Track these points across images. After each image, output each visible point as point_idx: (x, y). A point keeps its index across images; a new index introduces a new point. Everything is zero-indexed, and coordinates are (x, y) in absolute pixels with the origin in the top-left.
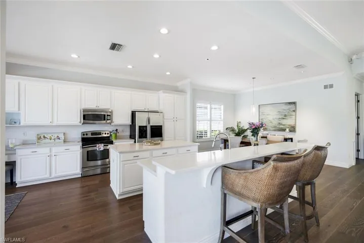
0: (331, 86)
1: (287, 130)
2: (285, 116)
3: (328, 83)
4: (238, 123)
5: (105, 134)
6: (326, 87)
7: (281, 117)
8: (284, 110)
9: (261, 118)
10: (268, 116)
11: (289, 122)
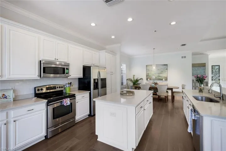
0: (185, 57)
1: (164, 79)
2: (162, 71)
3: (183, 56)
4: (134, 76)
5: (60, 87)
6: (182, 57)
7: (159, 72)
8: (162, 68)
9: (148, 73)
10: (151, 72)
11: (164, 75)
